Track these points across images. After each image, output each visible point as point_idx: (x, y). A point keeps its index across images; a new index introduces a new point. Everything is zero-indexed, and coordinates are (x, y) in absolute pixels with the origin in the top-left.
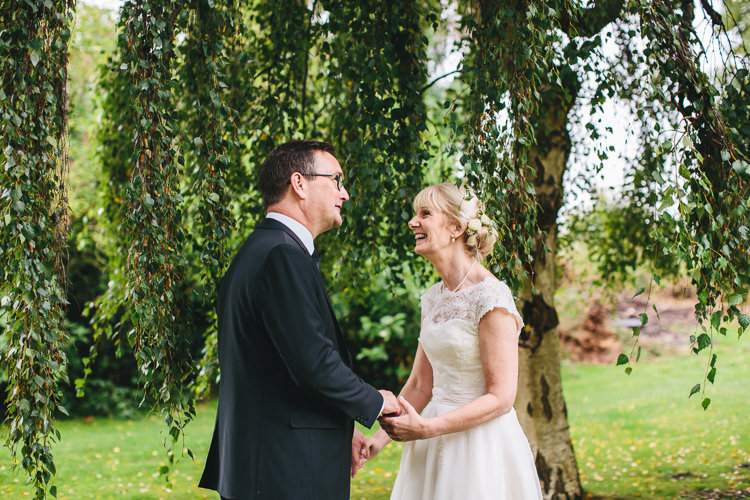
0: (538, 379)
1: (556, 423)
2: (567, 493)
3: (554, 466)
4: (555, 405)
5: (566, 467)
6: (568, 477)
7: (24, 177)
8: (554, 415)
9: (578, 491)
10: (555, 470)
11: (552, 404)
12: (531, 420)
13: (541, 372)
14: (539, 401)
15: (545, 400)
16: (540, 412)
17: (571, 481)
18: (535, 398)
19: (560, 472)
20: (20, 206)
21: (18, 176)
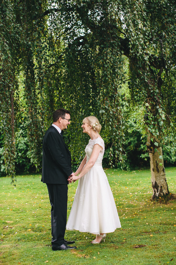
0: (155, 162)
1: (160, 174)
2: (163, 193)
3: (160, 185)
4: (160, 169)
5: (164, 186)
6: (164, 188)
7: (5, 118)
8: (160, 171)
9: (167, 192)
10: (160, 186)
11: (159, 168)
12: (154, 172)
13: (155, 159)
14: (155, 167)
15: (157, 167)
16: (156, 170)
17: (165, 189)
18: (154, 167)
19: (161, 187)
20: (5, 123)
21: (4, 117)
